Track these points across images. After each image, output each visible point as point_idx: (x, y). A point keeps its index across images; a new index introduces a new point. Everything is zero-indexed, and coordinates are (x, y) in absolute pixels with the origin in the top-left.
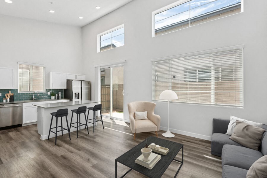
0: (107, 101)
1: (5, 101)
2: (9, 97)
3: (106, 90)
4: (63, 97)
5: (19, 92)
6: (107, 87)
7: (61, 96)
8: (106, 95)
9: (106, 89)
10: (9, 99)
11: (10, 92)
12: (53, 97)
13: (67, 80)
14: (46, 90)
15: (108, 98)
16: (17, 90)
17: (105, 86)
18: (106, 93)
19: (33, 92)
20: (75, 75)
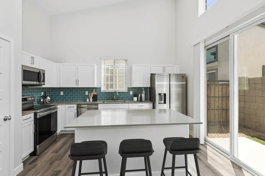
0: (222, 109)
1: (88, 100)
2: (92, 96)
3: (220, 90)
4: (148, 99)
5: (102, 91)
6: (222, 84)
7: (145, 97)
8: (220, 99)
9: (220, 87)
10: (91, 98)
11: (94, 91)
12: (135, 99)
13: (151, 74)
14: (128, 88)
15: (224, 103)
16: (100, 88)
17: (217, 83)
18: (220, 95)
19: (114, 91)
20: (163, 65)
